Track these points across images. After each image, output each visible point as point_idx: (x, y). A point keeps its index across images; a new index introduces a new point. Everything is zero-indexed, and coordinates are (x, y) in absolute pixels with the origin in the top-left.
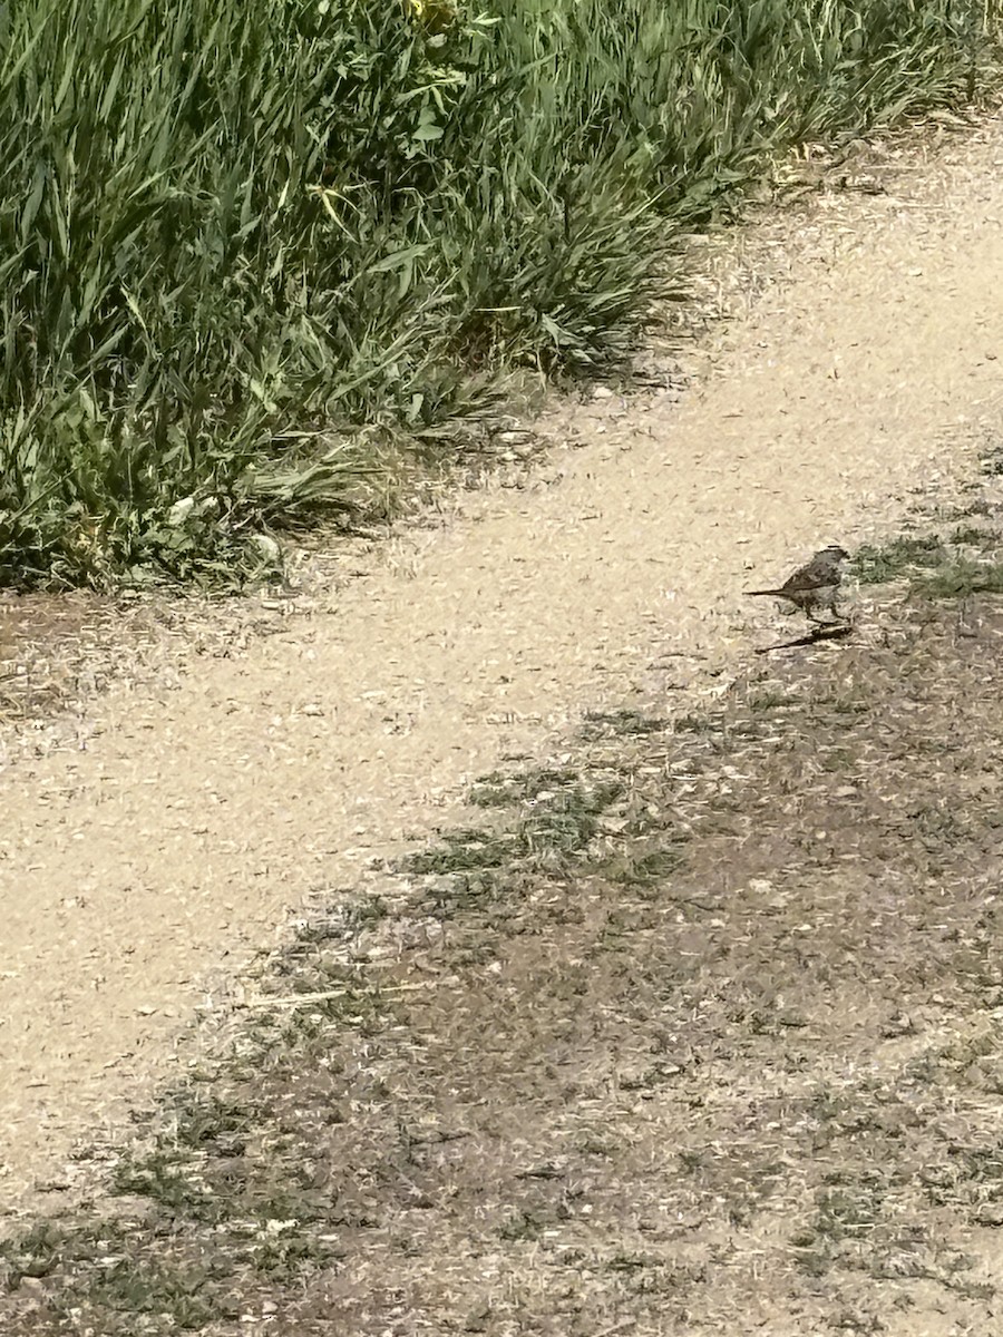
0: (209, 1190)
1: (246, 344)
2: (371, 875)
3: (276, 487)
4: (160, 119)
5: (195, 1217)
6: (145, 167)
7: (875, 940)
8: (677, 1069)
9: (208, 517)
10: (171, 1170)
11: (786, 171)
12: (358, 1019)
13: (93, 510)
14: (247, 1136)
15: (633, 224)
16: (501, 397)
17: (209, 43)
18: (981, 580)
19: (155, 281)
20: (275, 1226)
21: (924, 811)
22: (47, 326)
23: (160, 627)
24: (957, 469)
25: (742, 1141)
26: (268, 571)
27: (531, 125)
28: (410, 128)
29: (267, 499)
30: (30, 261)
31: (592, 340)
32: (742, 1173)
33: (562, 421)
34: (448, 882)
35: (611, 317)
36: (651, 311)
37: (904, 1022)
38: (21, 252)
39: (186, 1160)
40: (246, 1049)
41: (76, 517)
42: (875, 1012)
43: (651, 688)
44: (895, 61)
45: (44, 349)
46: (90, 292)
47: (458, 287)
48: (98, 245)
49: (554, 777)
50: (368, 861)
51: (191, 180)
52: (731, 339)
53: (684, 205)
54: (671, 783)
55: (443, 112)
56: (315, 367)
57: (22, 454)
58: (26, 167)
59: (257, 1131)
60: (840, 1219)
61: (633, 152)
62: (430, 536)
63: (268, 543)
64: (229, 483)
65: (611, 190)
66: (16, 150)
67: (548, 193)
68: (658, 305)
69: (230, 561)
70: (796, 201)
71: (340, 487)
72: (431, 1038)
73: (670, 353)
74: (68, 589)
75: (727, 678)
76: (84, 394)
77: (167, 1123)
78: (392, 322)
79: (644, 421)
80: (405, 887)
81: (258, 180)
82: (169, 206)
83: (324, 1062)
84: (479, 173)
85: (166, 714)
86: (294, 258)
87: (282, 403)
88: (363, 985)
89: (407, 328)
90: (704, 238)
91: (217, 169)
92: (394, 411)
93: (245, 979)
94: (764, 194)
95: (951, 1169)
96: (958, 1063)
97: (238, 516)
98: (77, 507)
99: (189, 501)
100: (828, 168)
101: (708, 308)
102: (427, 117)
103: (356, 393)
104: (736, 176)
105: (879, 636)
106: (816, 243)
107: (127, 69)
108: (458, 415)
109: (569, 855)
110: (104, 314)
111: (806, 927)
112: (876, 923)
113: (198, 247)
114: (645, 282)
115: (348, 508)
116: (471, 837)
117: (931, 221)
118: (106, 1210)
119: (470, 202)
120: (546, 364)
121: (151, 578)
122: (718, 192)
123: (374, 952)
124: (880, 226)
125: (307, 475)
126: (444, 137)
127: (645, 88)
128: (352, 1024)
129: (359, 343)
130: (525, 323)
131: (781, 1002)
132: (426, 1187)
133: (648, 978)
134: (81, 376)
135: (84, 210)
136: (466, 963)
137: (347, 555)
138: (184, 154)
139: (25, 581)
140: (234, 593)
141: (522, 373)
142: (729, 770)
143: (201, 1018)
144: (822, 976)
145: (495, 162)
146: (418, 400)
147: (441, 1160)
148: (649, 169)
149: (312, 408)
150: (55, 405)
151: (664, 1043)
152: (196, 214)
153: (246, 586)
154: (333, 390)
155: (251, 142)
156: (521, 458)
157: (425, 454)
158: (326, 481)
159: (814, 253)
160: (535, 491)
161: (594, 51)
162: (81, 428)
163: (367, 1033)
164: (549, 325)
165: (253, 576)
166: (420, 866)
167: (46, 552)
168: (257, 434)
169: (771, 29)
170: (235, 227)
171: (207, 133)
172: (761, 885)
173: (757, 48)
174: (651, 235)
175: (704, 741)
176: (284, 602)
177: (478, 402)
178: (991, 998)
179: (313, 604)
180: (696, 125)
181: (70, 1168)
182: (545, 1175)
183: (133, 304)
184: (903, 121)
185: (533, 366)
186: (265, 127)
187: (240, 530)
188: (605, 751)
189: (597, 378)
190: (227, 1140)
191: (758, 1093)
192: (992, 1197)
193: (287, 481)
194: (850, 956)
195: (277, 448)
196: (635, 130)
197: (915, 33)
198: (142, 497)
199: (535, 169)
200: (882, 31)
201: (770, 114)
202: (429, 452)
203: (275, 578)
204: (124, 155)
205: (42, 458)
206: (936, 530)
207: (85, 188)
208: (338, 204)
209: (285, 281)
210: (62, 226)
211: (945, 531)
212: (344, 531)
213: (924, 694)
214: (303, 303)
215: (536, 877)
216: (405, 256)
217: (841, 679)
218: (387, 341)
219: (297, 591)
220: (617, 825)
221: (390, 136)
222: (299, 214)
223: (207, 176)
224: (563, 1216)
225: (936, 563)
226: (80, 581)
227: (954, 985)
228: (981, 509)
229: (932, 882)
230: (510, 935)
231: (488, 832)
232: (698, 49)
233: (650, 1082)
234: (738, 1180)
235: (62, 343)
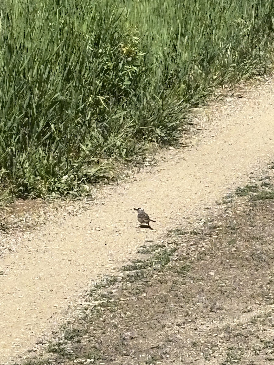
0: (72, 351)
1: (81, 136)
2: (113, 271)
3: (89, 173)
4: (59, 80)
5: (68, 358)
6: (55, 92)
7: (241, 287)
8: (190, 320)
9: (72, 180)
10: (62, 346)
11: (218, 92)
12: (109, 308)
13: (42, 179)
14: (81, 338)
15: (179, 105)
16: (146, 149)
17: (71, 60)
18: (268, 196)
19: (58, 120)
20: (89, 360)
21: (254, 254)
22: (30, 132)
23: (59, 208)
24: (262, 167)
25: (208, 339)
26: (87, 194)
27: (153, 80)
28: (123, 81)
29: (86, 176)
30: (26, 115)
31: (169, 135)
32: (207, 347)
33: (161, 155)
34: (133, 273)
35: (174, 129)
36: (184, 127)
37: (249, 308)
38: (24, 113)
39: (66, 344)
40: (81, 316)
41: (38, 180)
42: (242, 306)
43: (184, 223)
44: (246, 64)
45: (30, 138)
46: (41, 124)
47: (135, 122)
48: (44, 112)
49: (160, 246)
50: (112, 268)
51: (67, 95)
52: (204, 135)
53: (192, 101)
54: (189, 247)
55: (131, 77)
56: (98, 142)
57: (24, 165)
58: (25, 92)
59: (84, 336)
60: (232, 359)
61: (179, 87)
62: (128, 185)
63: (87, 187)
64: (77, 172)
65: (174, 97)
66: (23, 87)
67: (158, 98)
68: (186, 126)
69: (77, 191)
70: (220, 99)
71: (105, 172)
72: (128, 313)
73: (189, 138)
74: (36, 199)
75: (204, 221)
76: (40, 149)
77: (61, 334)
78: (118, 130)
79: (182, 156)
80: (122, 274)
81: (84, 95)
82: (61, 101)
83: (101, 319)
84: (140, 93)
85: (60, 230)
86: (93, 115)
87: (90, 151)
88: (111, 299)
89: (122, 132)
90: (198, 109)
91: (74, 92)
92: (119, 153)
93: (81, 298)
94: (213, 98)
95: (261, 345)
96: (263, 319)
97: (79, 180)
98: (38, 178)
99: (67, 176)
100: (229, 91)
101: (199, 127)
102: (127, 79)
103: (109, 149)
104: (206, 93)
105: (242, 210)
106: (226, 110)
107: (51, 67)
108: (135, 154)
109: (163, 266)
110: (45, 129)
111: (224, 284)
112: (241, 283)
113: (69, 112)
114: (182, 120)
115: (107, 178)
116: (139, 261)
117: (255, 104)
118: (46, 356)
119: (138, 100)
120: (157, 141)
121: (57, 196)
122: (201, 97)
123: (114, 291)
124: (242, 106)
125: (97, 169)
126: (131, 84)
127: (182, 71)
128: (108, 309)
129: (110, 136)
130: (152, 131)
131: (217, 303)
132: (127, 350)
133: (184, 297)
134: (39, 144)
135: (40, 103)
136: (137, 293)
137: (107, 190)
138: (65, 88)
139: (25, 197)
140: (78, 200)
141: (151, 143)
142: (204, 244)
143: (70, 307)
144: (228, 296)
145: (144, 90)
146: (125, 150)
147: (131, 344)
148: (183, 91)
149: (98, 152)
150: (32, 152)
151: (188, 314)
152: (69, 103)
153: (81, 198)
154: (103, 148)
155: (82, 85)
156: (151, 165)
157: (127, 164)
158: (101, 171)
159: (226, 113)
160: (155, 173)
161: (169, 62)
162: (39, 158)
163: (112, 312)
164: (158, 131)
165: (83, 195)
166: (125, 269)
167: (30, 189)
168: (84, 159)
169: (214, 56)
170: (78, 106)
171: (71, 83)
172: (212, 274)
173: (211, 60)
174: (184, 108)
175: (198, 237)
176: (91, 201)
177: (140, 151)
178: (271, 302)
179: (98, 202)
180: (195, 80)
181: (36, 346)
182: (157, 347)
183: (52, 126)
184: (248, 79)
185: (154, 142)
186: (86, 81)
187: (80, 183)
188: (173, 239)
189: (170, 145)
190: (76, 339)
191: (211, 327)
192: (271, 353)
193: (92, 171)
194: (235, 292)
195: (89, 163)
196: (180, 81)
197: (251, 56)
198: (55, 175)
199: (154, 92)
200: (243, 56)
201: (214, 77)
202: (127, 163)
203: (89, 195)
204: (50, 89)
205: (29, 165)
206: (257, 183)
207: (40, 97)
208: (104, 101)
209: (91, 120)
210: (34, 107)
211: (259, 183)
212: (106, 184)
213: (253, 225)
214: (95, 126)
215: (155, 272)
216: (121, 114)
217: (233, 221)
218: (117, 136)
219: (94, 199)
220: (176, 259)
221: (117, 83)
222: (94, 103)
223: (71, 94)
224: (162, 358)
225: (257, 191)
226: (39, 196)
227: (261, 299)
228: (268, 178)
229: (256, 273)
230: (149, 287)
231: (143, 260)
232: (195, 61)
233: (184, 324)
234: (206, 349)
235: (34, 136)
